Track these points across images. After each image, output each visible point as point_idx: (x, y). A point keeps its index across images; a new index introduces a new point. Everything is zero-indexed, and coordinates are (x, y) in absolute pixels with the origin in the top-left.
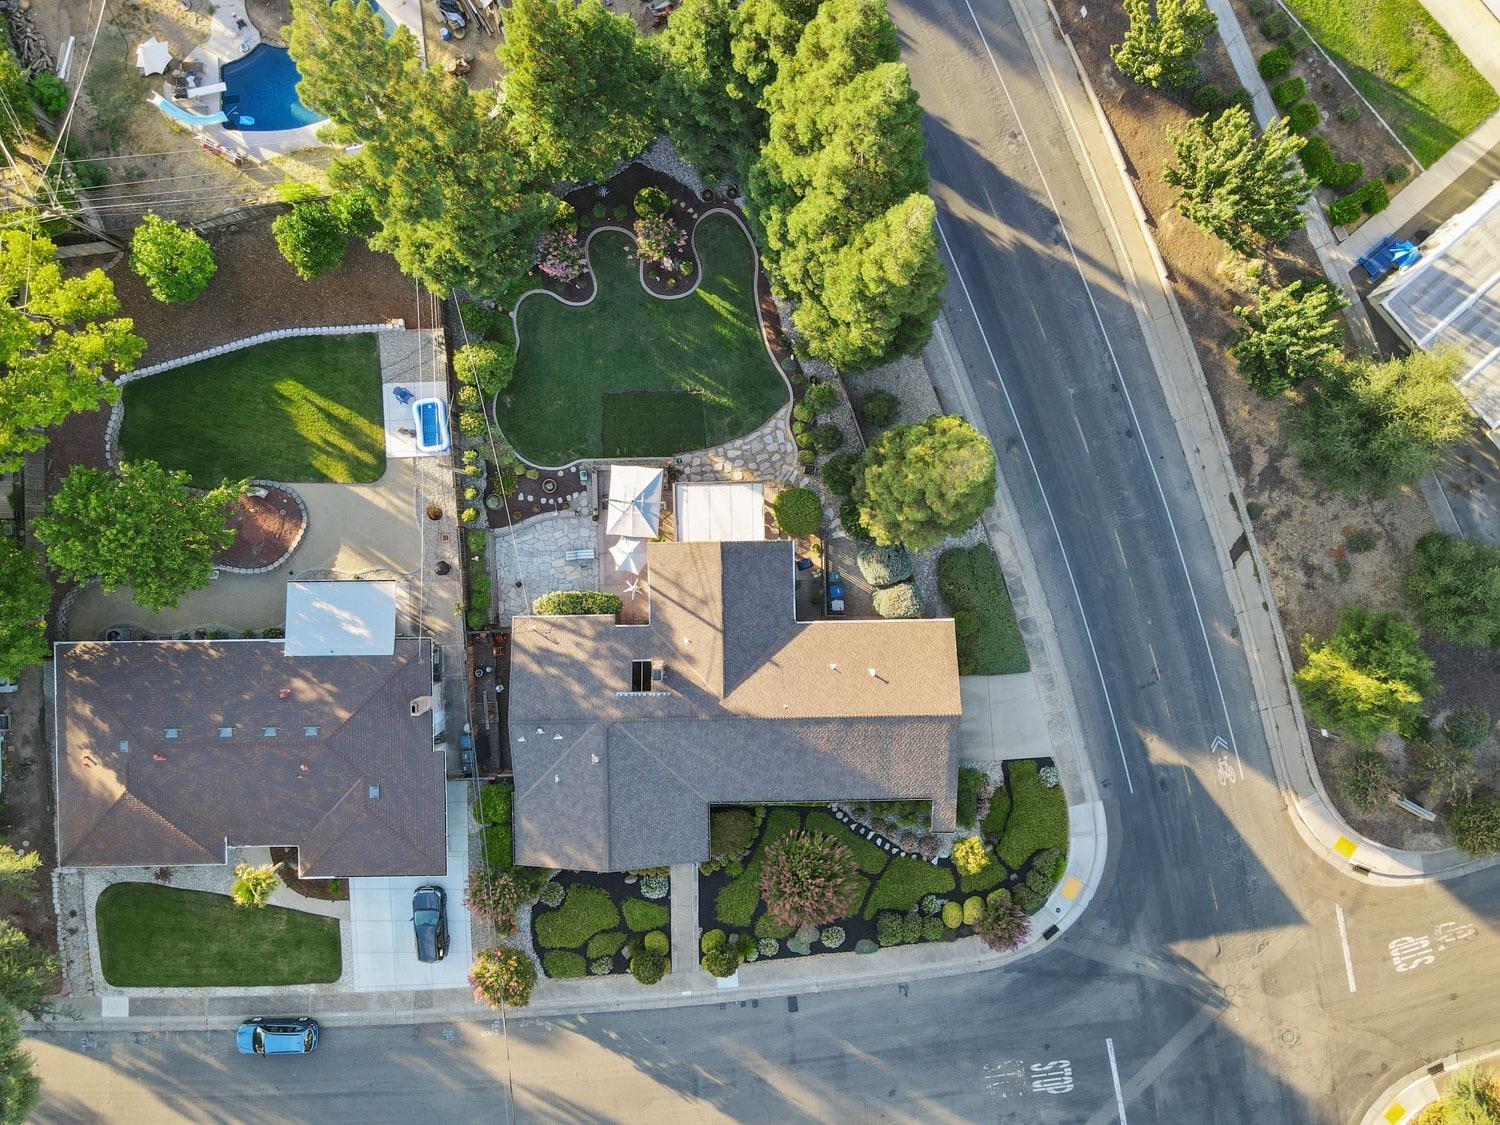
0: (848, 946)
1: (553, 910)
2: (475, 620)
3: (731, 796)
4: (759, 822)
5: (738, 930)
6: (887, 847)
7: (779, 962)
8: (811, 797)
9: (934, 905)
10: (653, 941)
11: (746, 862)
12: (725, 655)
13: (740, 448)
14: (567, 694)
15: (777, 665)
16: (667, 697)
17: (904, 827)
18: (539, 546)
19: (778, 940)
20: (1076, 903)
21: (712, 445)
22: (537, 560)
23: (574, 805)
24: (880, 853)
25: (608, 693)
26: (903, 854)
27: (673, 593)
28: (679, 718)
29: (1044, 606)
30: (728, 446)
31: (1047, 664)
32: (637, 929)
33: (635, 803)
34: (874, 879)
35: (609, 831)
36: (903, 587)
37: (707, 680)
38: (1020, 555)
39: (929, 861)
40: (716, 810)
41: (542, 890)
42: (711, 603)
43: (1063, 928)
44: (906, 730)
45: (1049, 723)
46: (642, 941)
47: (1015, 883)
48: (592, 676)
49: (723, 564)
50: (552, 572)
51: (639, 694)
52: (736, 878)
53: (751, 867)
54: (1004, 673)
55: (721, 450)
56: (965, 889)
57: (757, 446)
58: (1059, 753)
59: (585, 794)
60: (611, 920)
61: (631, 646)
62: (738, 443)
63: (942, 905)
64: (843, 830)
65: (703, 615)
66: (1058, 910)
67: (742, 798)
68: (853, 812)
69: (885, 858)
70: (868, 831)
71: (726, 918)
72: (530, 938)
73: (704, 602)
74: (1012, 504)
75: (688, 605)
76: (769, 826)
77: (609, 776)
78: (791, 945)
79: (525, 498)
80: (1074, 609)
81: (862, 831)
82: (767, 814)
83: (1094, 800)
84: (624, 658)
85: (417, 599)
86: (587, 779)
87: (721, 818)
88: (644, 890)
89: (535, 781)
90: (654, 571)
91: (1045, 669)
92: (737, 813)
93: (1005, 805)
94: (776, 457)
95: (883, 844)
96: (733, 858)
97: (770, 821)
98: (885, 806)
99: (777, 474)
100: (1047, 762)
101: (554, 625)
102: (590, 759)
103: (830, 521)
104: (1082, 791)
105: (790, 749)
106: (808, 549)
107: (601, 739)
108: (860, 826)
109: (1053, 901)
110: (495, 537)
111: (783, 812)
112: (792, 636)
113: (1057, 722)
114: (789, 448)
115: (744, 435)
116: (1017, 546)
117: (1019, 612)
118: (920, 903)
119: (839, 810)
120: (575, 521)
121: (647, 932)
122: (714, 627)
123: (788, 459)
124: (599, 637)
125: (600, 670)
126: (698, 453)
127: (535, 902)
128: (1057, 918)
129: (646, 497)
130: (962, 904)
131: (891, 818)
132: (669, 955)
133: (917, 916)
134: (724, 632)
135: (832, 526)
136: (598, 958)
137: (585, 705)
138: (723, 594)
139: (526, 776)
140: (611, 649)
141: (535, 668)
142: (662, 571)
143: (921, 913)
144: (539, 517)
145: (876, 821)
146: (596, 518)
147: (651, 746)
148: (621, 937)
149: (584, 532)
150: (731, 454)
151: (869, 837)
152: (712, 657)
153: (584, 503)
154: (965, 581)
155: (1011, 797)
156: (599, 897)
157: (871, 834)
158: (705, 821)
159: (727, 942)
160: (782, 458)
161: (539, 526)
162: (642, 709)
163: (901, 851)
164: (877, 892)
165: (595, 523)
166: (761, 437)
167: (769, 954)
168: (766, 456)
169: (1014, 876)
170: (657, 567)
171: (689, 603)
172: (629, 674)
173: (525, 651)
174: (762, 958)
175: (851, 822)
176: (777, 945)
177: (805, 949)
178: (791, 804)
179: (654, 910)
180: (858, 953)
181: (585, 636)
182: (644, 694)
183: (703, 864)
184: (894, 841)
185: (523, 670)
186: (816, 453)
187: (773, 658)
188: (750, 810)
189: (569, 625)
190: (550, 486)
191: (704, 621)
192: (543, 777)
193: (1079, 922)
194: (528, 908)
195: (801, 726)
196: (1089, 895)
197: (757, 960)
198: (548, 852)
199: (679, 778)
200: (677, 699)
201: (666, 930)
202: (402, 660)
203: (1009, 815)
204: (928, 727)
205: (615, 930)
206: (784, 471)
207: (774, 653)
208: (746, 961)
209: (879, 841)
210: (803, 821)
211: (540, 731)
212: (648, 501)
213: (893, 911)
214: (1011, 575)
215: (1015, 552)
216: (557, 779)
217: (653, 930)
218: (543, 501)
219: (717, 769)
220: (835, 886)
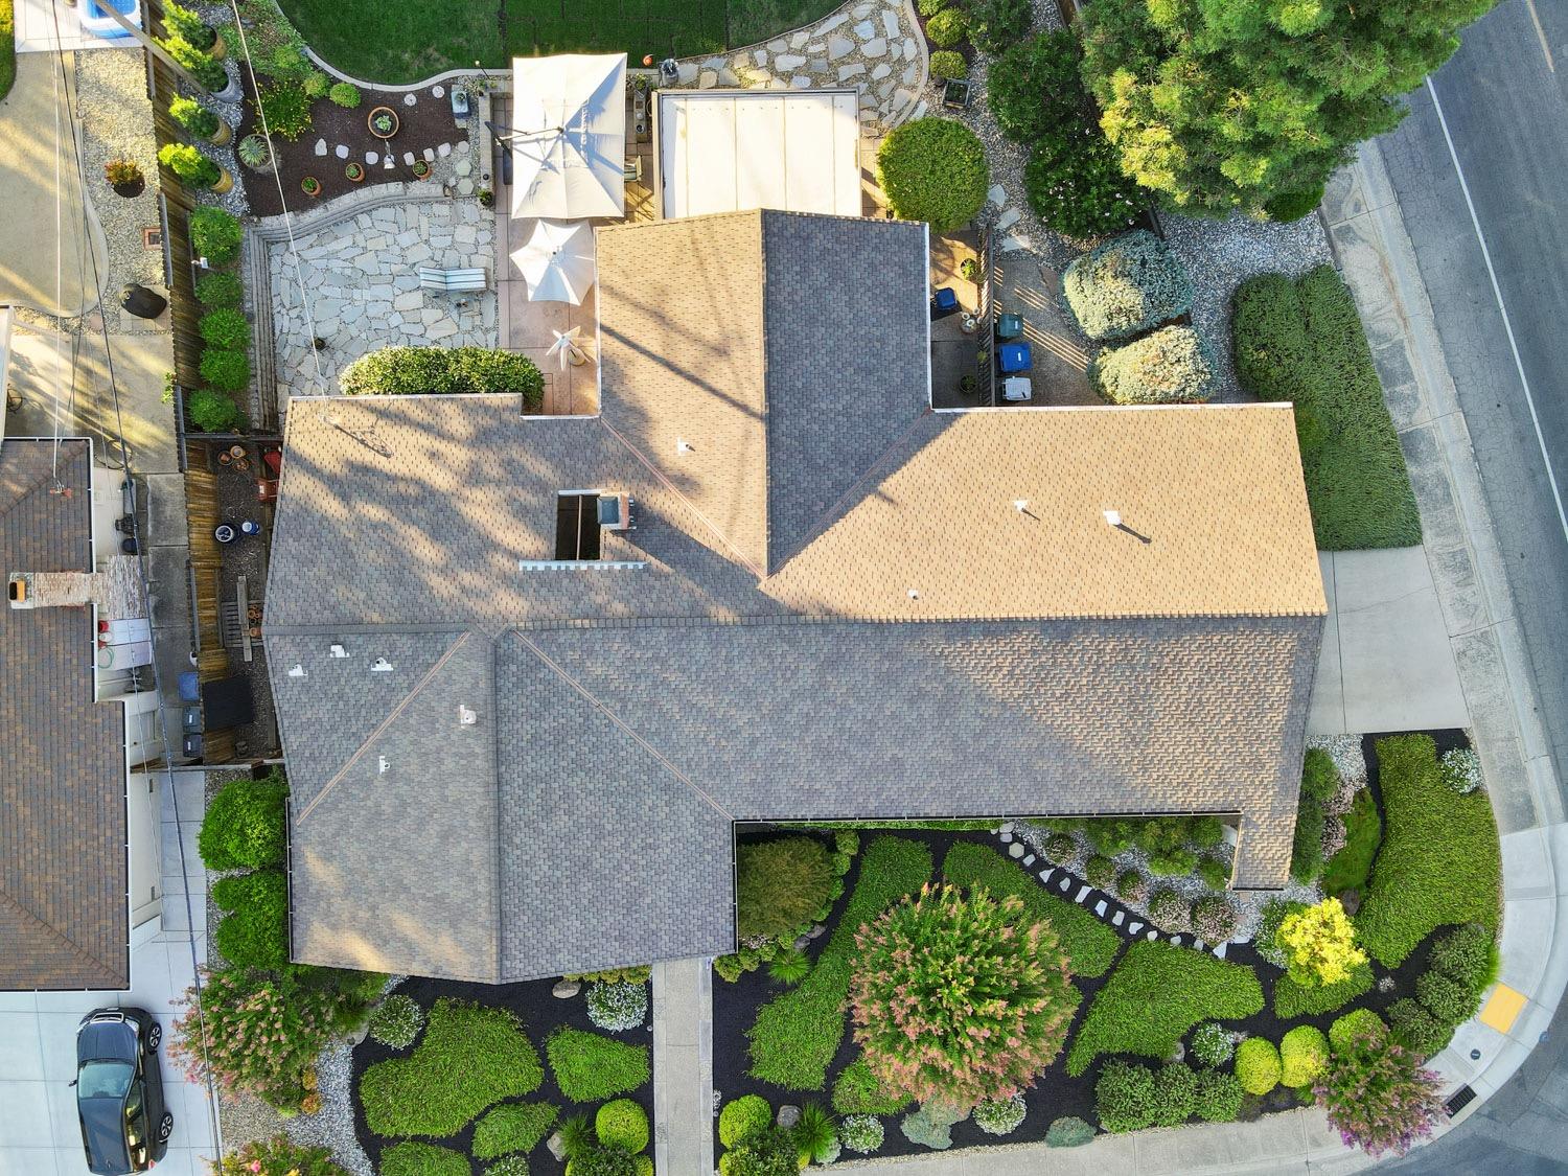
0: (1032, 1131)
1: (397, 1055)
2: (205, 406)
3: (784, 807)
4: (844, 865)
5: (798, 1098)
6: (1118, 919)
7: (884, 1163)
8: (967, 807)
9: (1220, 1045)
10: (615, 1122)
11: (814, 950)
12: (772, 474)
13: (801, 52)
14: (401, 569)
15: (891, 501)
16: (638, 574)
17: (1156, 874)
18: (366, 262)
19: (882, 1119)
20: (1513, 1038)
21: (743, 43)
22: (362, 295)
23: (421, 824)
24: (1104, 931)
25: (500, 561)
26: (1152, 935)
27: (651, 338)
28: (667, 619)
29: (1450, 403)
30: (776, 45)
31: (1456, 530)
32: (580, 1095)
33: (562, 822)
34: (1089, 988)
35: (500, 883)
36: (1174, 331)
37: (730, 533)
38: (1400, 292)
39: (1208, 949)
40: (751, 838)
41: (371, 1014)
42: (737, 353)
43: (1484, 1091)
44: (1192, 650)
45: (1461, 654)
46: (591, 1122)
47: (1390, 997)
48: (465, 527)
49: (767, 260)
50: (395, 320)
51: (572, 565)
52: (795, 986)
53: (827, 962)
54: (1367, 544)
55: (760, 55)
56: (1285, 1011)
57: (840, 46)
58: (1479, 720)
59: (444, 799)
60: (523, 1079)
61: (559, 465)
62: (799, 38)
63: (1236, 1045)
64: (1023, 881)
65: (720, 385)
66: (1475, 1055)
67: (808, 811)
68: (1049, 844)
69: (1114, 943)
70: (1077, 884)
71: (768, 1071)
72: (349, 1116)
73: (721, 351)
74: (1384, 184)
75: (684, 362)
76: (866, 873)
77: (498, 756)
78: (910, 1129)
79: (331, 149)
80: (1516, 411)
81: (1065, 884)
82: (862, 849)
83: (1552, 823)
84: (540, 486)
85: (89, 372)
86: (449, 764)
87: (760, 855)
88: (594, 1012)
89: (335, 769)
90: (611, 291)
91: (1451, 540)
92: (795, 845)
93: (1371, 833)
94: (882, 70)
95: (1110, 913)
96: (787, 942)
97: (866, 862)
98: (1123, 829)
99: (884, 108)
100: (1452, 740)
101: (382, 413)
102: (455, 717)
103: (997, 214)
104: (1529, 801)
105: (922, 694)
106: (949, 273)
107: (480, 669)
108: (1060, 874)
109: (1464, 1035)
110: (269, 242)
111: (893, 843)
112: (923, 440)
113: (1474, 653)
114: (910, 50)
115: (812, 21)
116: (1395, 275)
117: (1399, 418)
118: (1187, 1040)
119: (1016, 838)
120: (444, 210)
121: (602, 1102)
122: (744, 408)
123: (909, 76)
124: (481, 439)
125: (483, 510)
126: (711, 61)
127: (359, 1038)
128: (1472, 1070)
129: (590, 119)
130: (1276, 1042)
131: (1126, 855)
132: (649, 1152)
133: (1187, 1071)
134: (771, 420)
135: (1003, 225)
136: (496, 1159)
137: (441, 586)
138: (768, 330)
139: (312, 757)
140: (509, 465)
141: (332, 506)
142: (628, 291)
143: (1191, 1060)
144: (364, 194)
145: (1095, 861)
146: (489, 200)
147: (602, 688)
148: (546, 1113)
149: (465, 235)
150: (785, 63)
151: (1081, 897)
152: (741, 479)
153: (463, 167)
154: (1294, 339)
155: (1382, 813)
156: (499, 1028)
157: (1084, 892)
158: (725, 863)
159: (773, 1124)
160: (895, 74)
161: (364, 220)
162: (577, 599)
163: (1148, 926)
164: (1096, 1016)
165: (488, 214)
166: (849, 28)
167: (864, 1149)
168: (860, 68)
169: (1387, 983)
170: (618, 281)
171: (686, 357)
172: (551, 523)
173: (313, 470)
174: (847, 1155)
175: (1041, 864)
176: (879, 1129)
177: (941, 1138)
178: (915, 825)
179: (618, 1055)
180: (1054, 1144)
181: (451, 438)
182: (584, 565)
183: (720, 958)
184: (1134, 907)
185: (305, 510)
186: (968, 57)
187: (884, 487)
188: (824, 839)
189: (417, 414)
190: (384, 123)
191: (723, 397)
192: (355, 759)
193: (1520, 1080)
194: (343, 1050)
195: (949, 638)
196: (1541, 1021)
197: (838, 1160)
198: (364, 933)
199: (666, 765)
200: (659, 575)
201: (643, 1098)
202: (14, 488)
203: (1377, 854)
204: (1244, 643)
205: (533, 1098)
206: (898, 103)
207: (884, 477)
208: (813, 1162)
209: (1101, 908)
210: (938, 862)
211: (338, 651)
212: (595, 129)
213: (1131, 1059)
214: (1381, 337)
215: (1391, 289)
216: (383, 766)
217: (615, 1097)
218: (372, 158)
219: (754, 742)
220: (1029, 1016)
